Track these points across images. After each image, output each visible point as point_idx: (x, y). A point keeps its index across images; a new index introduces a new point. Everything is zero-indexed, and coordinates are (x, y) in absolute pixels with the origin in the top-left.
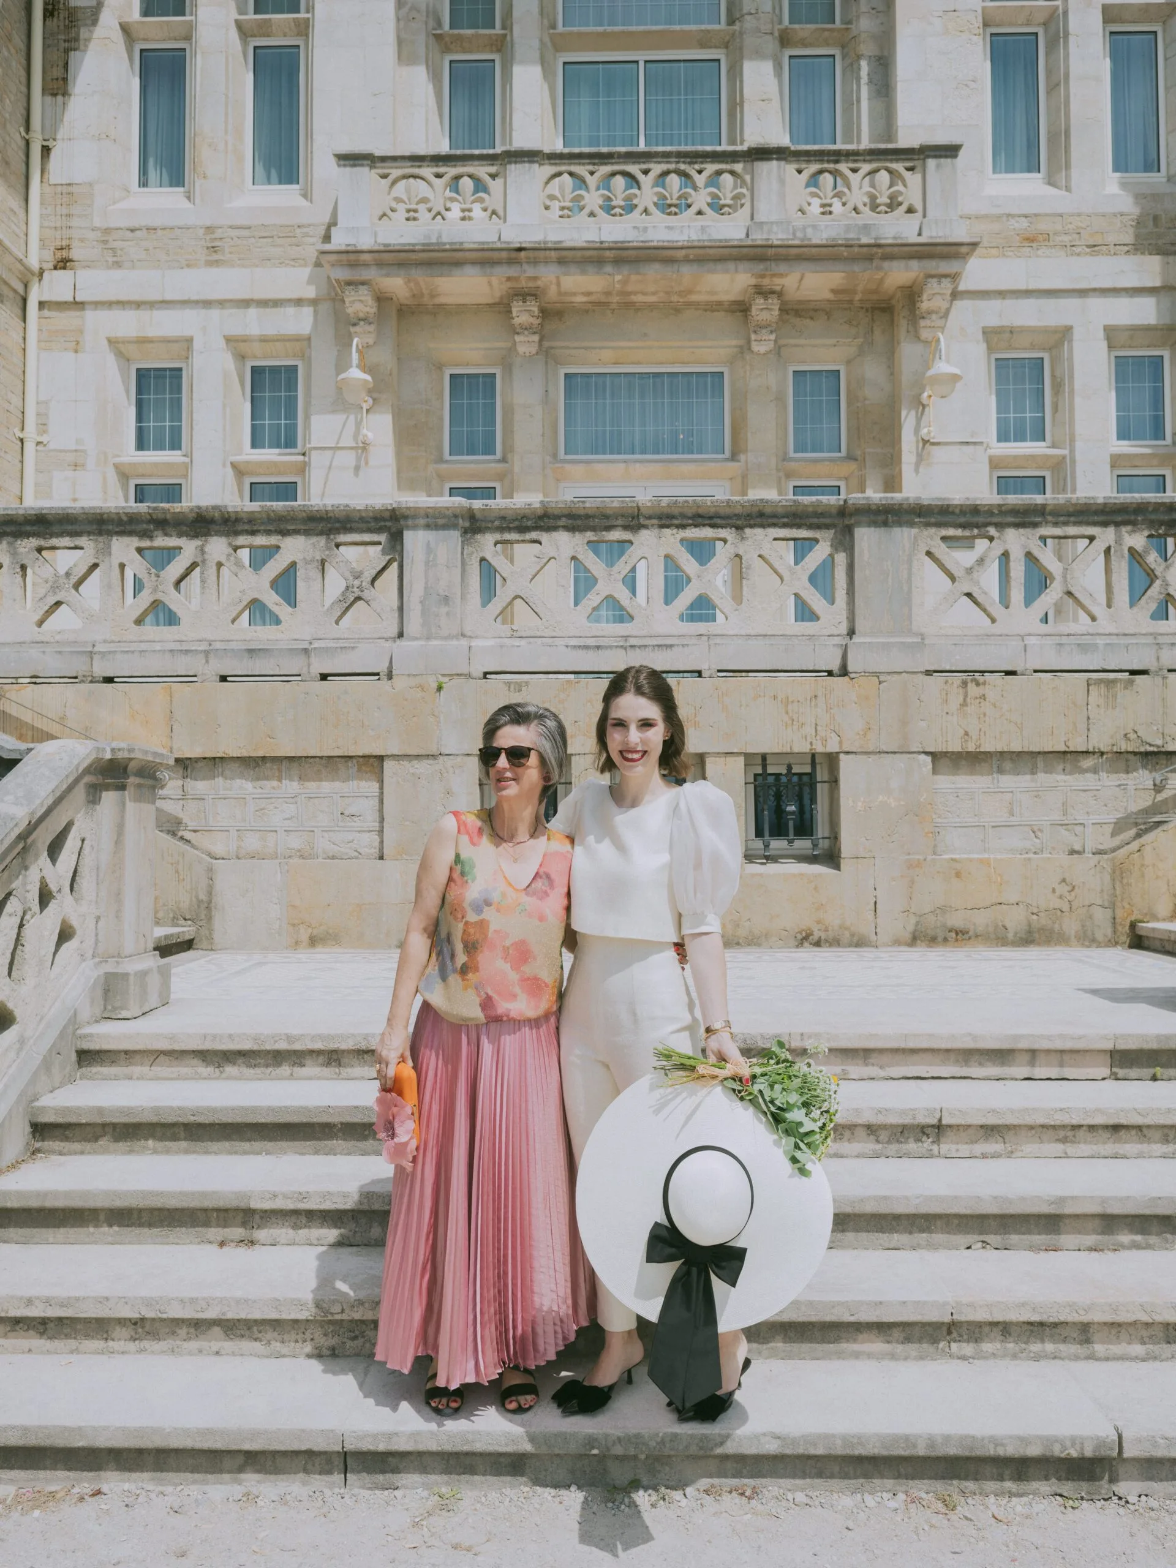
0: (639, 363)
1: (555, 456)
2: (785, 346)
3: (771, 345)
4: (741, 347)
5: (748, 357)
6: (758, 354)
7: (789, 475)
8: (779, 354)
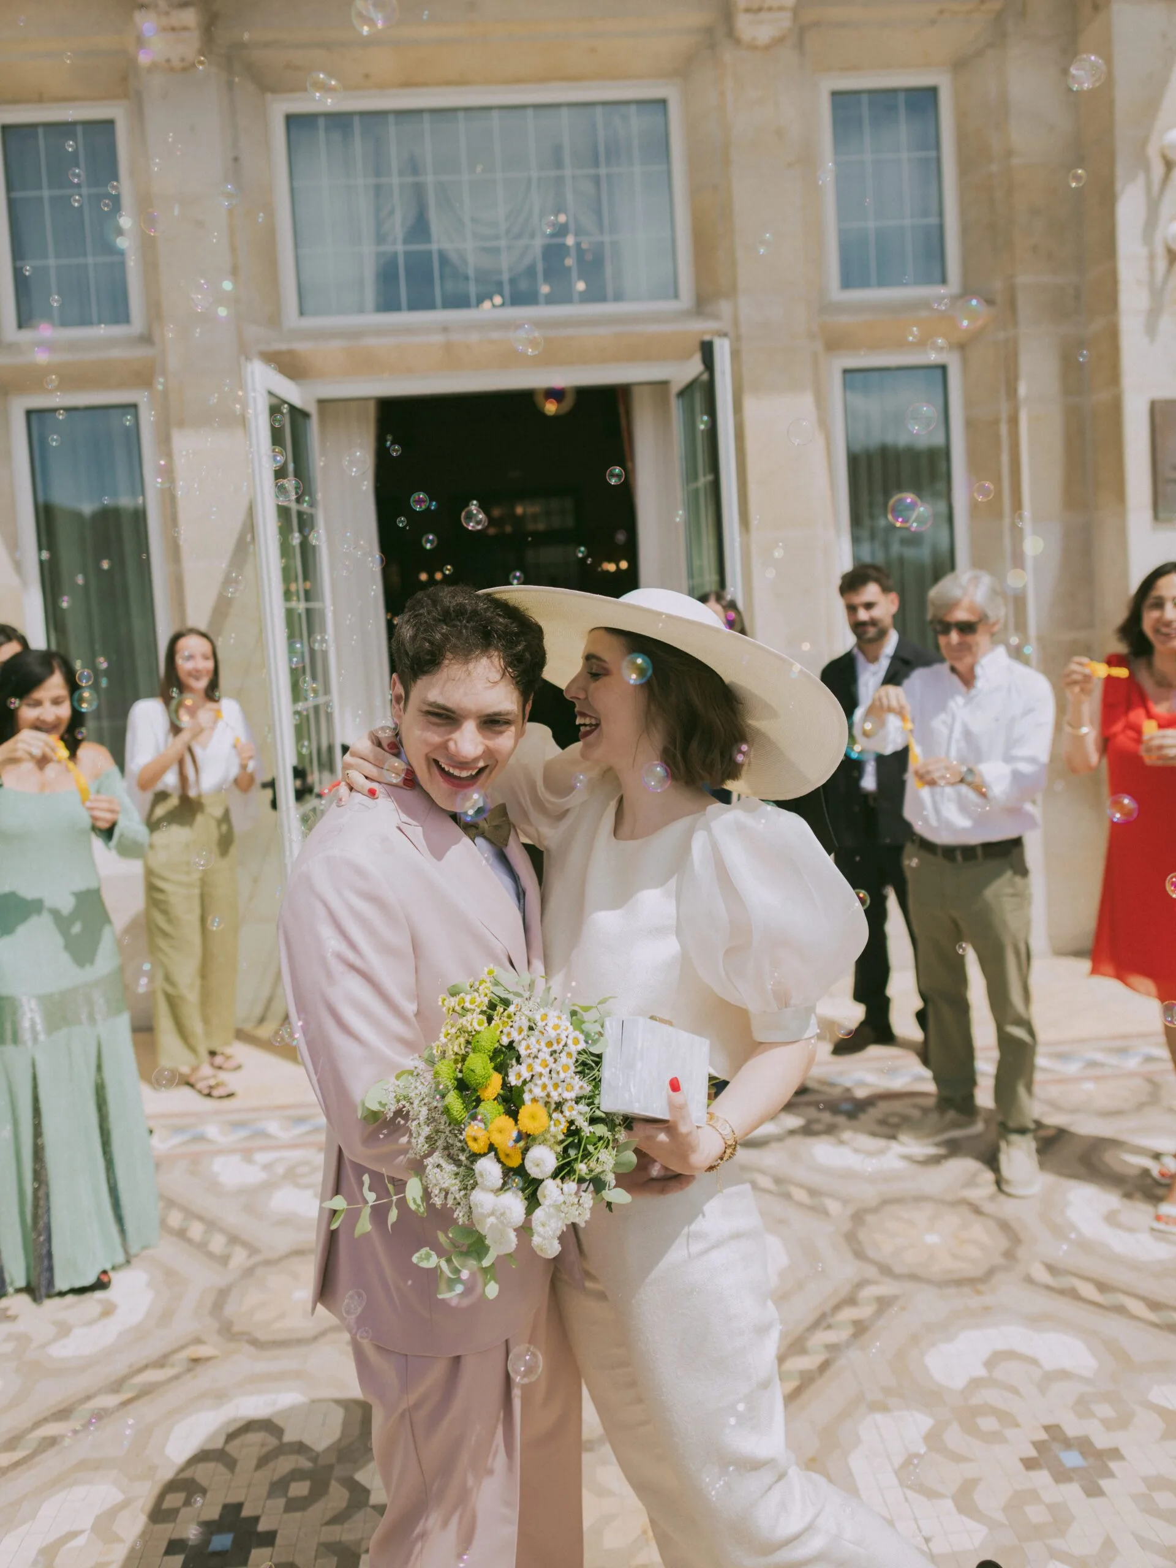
0: (461, 82)
1: (274, 320)
2: (817, 24)
3: (784, 21)
4: (709, 31)
5: (728, 55)
6: (753, 47)
7: (834, 343)
8: (800, 45)
